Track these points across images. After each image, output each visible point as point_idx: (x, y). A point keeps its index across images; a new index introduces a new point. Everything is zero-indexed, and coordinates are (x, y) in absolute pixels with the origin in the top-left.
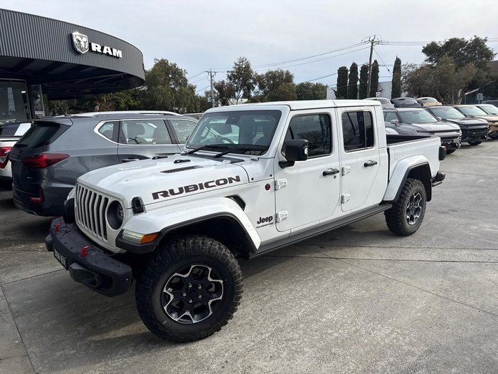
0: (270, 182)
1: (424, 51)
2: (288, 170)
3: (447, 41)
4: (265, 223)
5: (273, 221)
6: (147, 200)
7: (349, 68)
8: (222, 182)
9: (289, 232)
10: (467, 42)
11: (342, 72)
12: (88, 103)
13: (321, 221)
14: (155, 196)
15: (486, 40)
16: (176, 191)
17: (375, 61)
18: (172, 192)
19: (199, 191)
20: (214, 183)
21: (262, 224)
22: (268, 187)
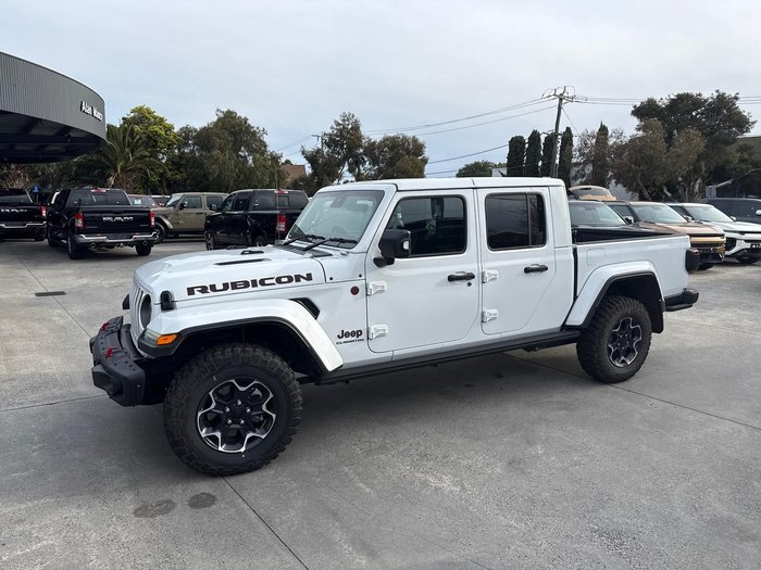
0: (359, 284)
1: (634, 113)
2: (387, 270)
3: (672, 97)
4: (350, 338)
5: (364, 336)
6: (179, 295)
7: (526, 137)
8: (283, 280)
9: (390, 354)
10: (706, 101)
11: (516, 143)
12: (96, 172)
13: (445, 345)
14: (191, 291)
15: (736, 98)
16: (219, 287)
17: (568, 129)
18: (213, 288)
19: (250, 288)
20: (274, 281)
21: (344, 339)
22: (355, 291)
